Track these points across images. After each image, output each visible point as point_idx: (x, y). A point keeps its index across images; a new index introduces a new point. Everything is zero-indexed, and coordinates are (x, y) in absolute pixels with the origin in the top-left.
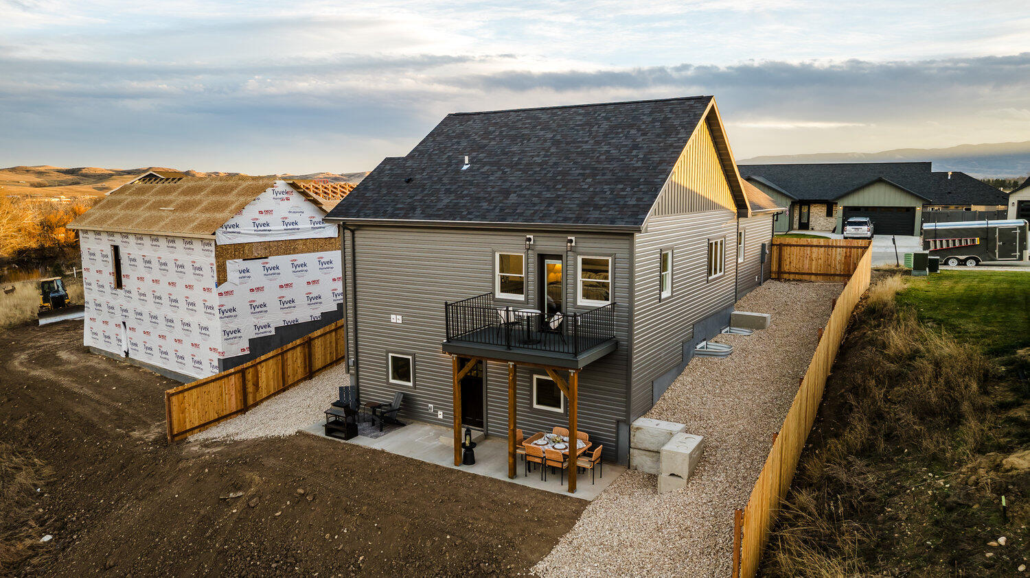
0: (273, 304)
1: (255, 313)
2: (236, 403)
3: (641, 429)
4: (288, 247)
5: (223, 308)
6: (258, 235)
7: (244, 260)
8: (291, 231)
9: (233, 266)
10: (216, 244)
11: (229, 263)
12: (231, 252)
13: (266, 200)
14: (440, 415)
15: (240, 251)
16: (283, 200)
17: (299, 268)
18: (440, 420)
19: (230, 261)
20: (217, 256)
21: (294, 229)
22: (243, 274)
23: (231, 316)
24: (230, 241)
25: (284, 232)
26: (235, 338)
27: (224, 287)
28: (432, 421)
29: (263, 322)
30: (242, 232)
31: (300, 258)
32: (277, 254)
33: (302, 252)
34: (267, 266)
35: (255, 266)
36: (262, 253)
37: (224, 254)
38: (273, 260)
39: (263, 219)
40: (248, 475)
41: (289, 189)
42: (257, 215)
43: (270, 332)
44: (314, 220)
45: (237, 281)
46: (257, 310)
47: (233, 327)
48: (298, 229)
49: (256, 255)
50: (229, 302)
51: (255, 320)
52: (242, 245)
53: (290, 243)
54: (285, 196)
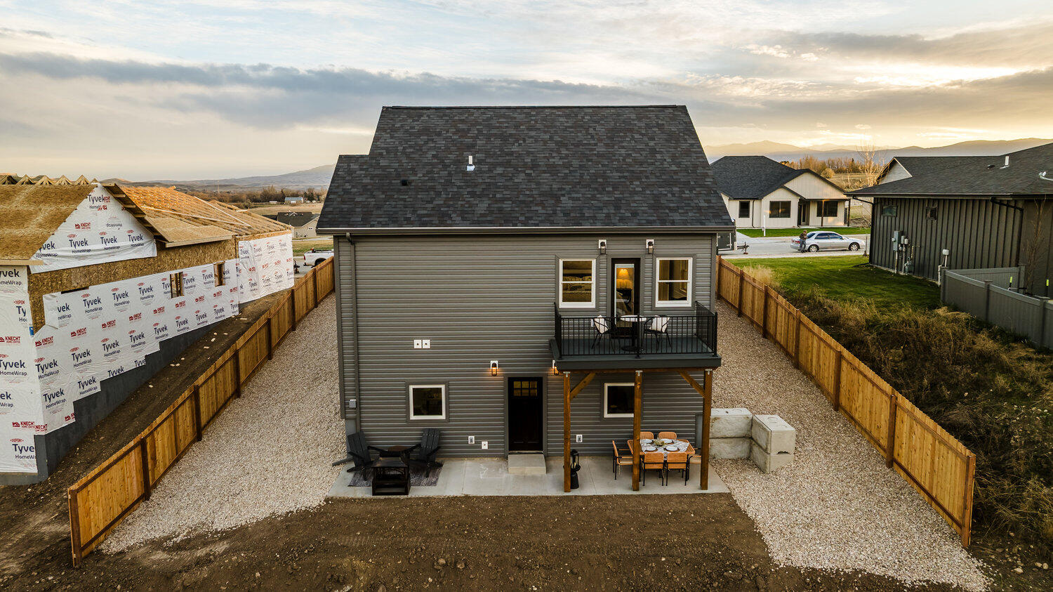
0: (97, 352)
1: (78, 365)
2: (138, 487)
3: (719, 418)
4: (108, 272)
5: (42, 363)
6: (76, 257)
7: (62, 293)
8: (111, 251)
9: (52, 301)
10: (29, 273)
11: (47, 299)
12: (48, 283)
13: (83, 210)
14: (485, 445)
15: (58, 281)
16: (100, 209)
17: (121, 297)
18: (485, 451)
19: (47, 295)
20: (31, 290)
21: (114, 248)
22: (63, 313)
23: (51, 373)
24: (46, 267)
25: (104, 252)
26: (58, 402)
27: (42, 334)
28: (475, 453)
29: (86, 377)
30: (59, 253)
31: (123, 285)
32: (98, 283)
33: (123, 278)
34: (88, 299)
35: (74, 299)
36: (82, 282)
37: (41, 285)
38: (95, 291)
39: (81, 235)
40: (345, 562)
41: (106, 194)
42: (74, 231)
43: (95, 388)
44: (132, 235)
45: (56, 323)
46: (81, 360)
47: (55, 388)
48: (118, 247)
49: (76, 285)
50: (49, 354)
51: (78, 374)
52: (59, 273)
53: (110, 267)
54: (102, 204)
